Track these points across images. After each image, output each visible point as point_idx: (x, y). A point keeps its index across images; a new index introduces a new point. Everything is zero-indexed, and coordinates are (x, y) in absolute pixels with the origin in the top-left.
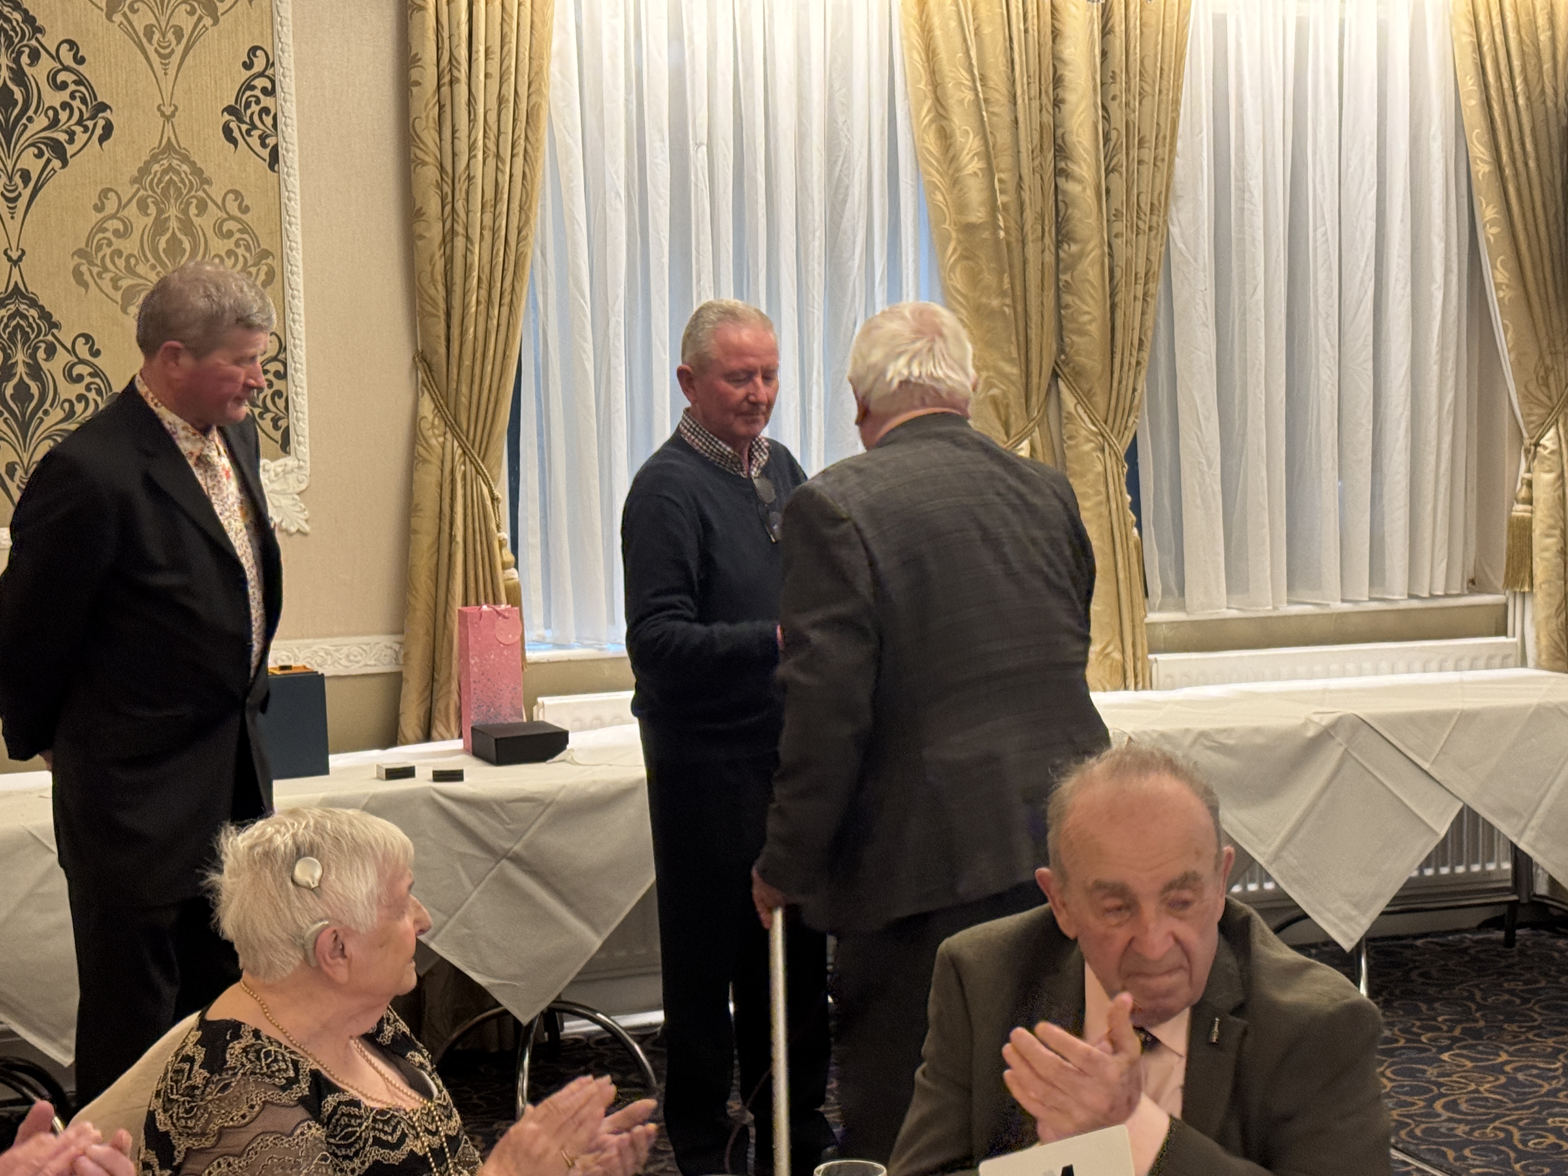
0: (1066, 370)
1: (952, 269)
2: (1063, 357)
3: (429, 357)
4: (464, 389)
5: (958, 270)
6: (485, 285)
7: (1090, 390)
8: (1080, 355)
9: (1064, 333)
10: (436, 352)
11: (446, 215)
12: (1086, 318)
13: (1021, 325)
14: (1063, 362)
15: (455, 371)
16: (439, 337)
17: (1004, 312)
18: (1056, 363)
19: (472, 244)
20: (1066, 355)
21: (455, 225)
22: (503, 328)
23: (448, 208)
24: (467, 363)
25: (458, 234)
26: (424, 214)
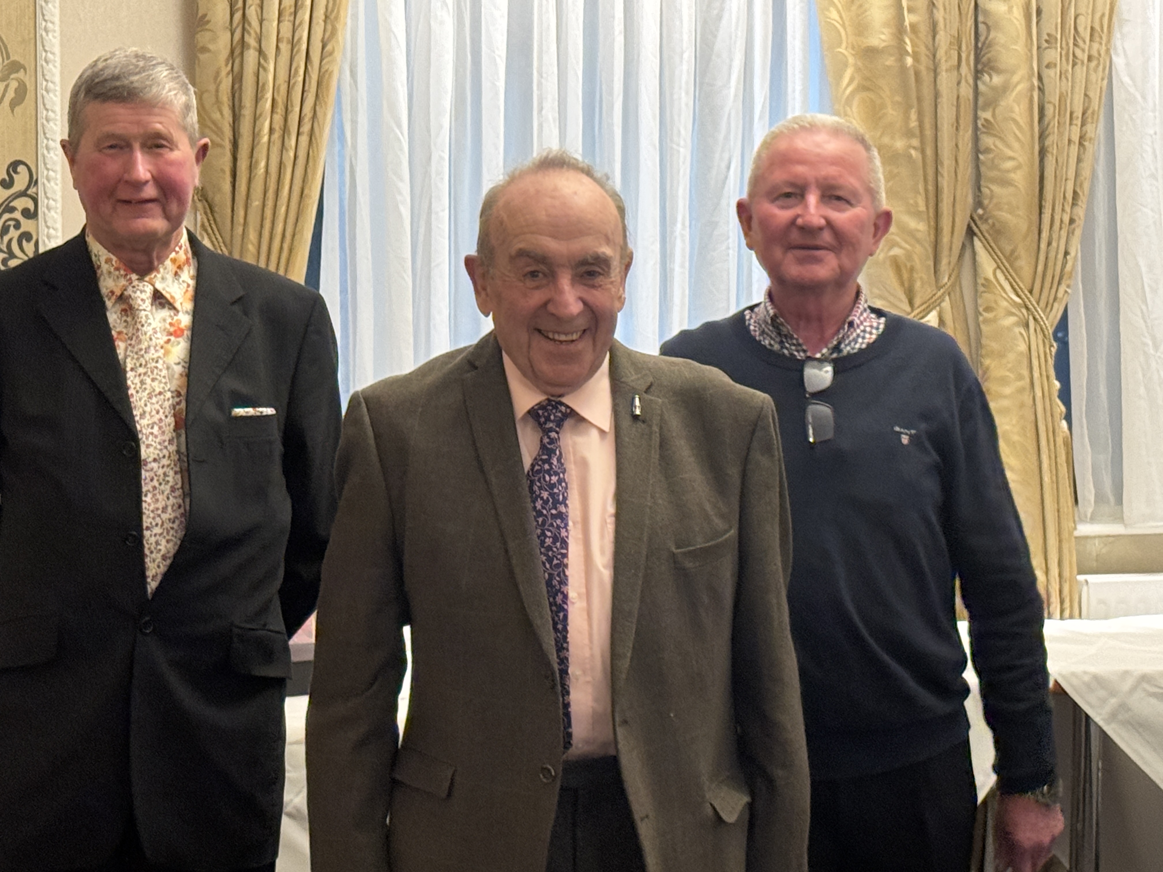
0: (984, 227)
1: (849, 102)
2: (980, 211)
3: (210, 195)
4: (252, 236)
5: (855, 103)
6: (280, 109)
7: (1013, 252)
8: (1000, 209)
9: (982, 183)
10: (220, 190)
11: (235, 25)
12: (1009, 164)
13: (931, 172)
14: (981, 217)
15: (242, 213)
16: (223, 171)
17: (910, 156)
18: (972, 218)
19: (266, 59)
20: (984, 209)
21: (246, 36)
22: (301, 161)
23: (238, 16)
24: (256, 203)
25: (249, 47)
26: (208, 22)
